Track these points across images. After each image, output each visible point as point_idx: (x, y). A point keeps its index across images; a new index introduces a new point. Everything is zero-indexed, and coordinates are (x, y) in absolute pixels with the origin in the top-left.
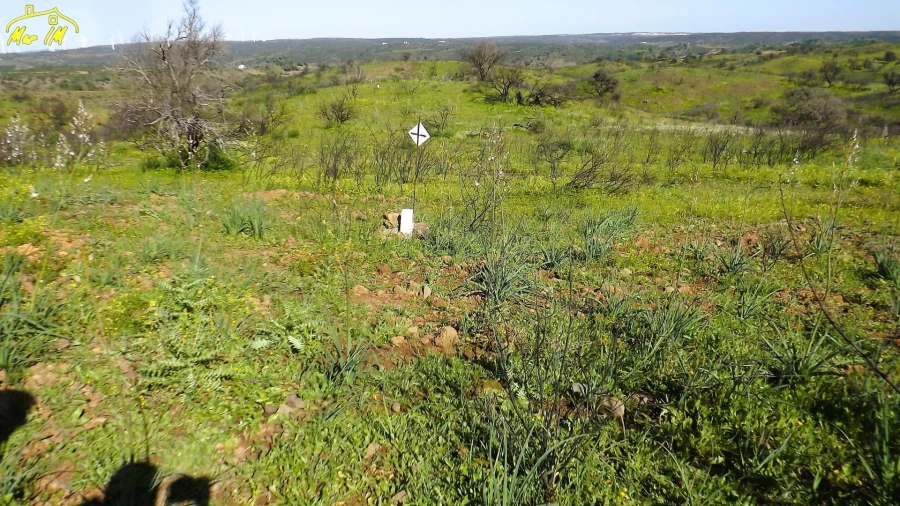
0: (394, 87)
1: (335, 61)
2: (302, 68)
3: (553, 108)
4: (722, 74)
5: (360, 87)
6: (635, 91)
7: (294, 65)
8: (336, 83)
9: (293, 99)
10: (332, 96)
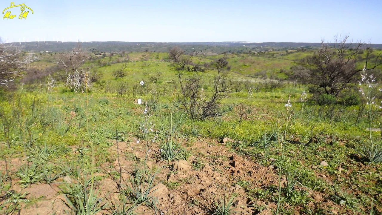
0: (141, 64)
1: (117, 51)
2: (103, 54)
3: (201, 73)
4: (270, 60)
5: (128, 63)
6: (236, 66)
7: (100, 52)
8: (118, 62)
9: (102, 68)
10: (117, 67)
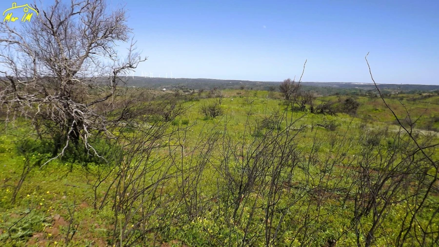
0: (240, 101)
1: (207, 89)
2: (192, 91)
3: (330, 116)
5: (222, 99)
6: (363, 110)
8: (210, 97)
9: (187, 103)
